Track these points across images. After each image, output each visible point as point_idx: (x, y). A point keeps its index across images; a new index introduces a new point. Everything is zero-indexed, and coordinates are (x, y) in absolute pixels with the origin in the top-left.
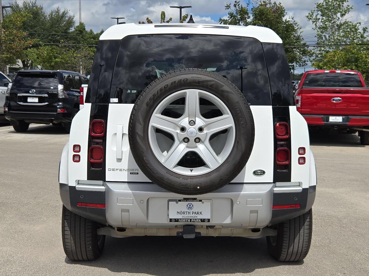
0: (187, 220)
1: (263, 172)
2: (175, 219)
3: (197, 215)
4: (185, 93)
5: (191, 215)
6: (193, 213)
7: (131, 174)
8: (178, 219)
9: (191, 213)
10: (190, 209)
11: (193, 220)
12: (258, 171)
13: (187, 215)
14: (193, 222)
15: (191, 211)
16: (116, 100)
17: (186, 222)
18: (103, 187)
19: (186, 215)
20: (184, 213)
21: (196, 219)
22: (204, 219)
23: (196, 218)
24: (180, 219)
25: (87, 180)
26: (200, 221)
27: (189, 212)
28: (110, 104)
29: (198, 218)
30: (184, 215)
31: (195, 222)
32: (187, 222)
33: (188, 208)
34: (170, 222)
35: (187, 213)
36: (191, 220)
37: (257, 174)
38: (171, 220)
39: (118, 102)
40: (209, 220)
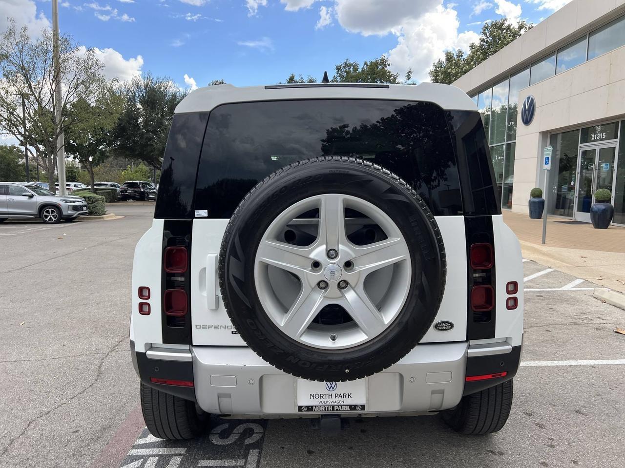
0: (327, 407)
1: (451, 325)
2: (306, 406)
3: (343, 399)
4: (319, 200)
5: (334, 399)
6: (337, 395)
7: (232, 333)
8: (312, 407)
9: (334, 396)
10: (331, 389)
11: (337, 407)
12: (443, 323)
13: (328, 399)
14: (337, 410)
15: (334, 393)
16: (204, 213)
17: (325, 410)
18: (189, 355)
19: (325, 400)
20: (322, 396)
21: (341, 406)
22: (355, 406)
23: (342, 404)
24: (315, 406)
25: (163, 343)
26: (348, 408)
27: (330, 395)
28: (194, 220)
29: (345, 404)
30: (322, 399)
31: (340, 410)
32: (328, 410)
33: (328, 388)
34: (299, 411)
35: (327, 396)
36: (333, 407)
37: (440, 328)
38: (300, 408)
39: (207, 216)
40: (363, 407)
